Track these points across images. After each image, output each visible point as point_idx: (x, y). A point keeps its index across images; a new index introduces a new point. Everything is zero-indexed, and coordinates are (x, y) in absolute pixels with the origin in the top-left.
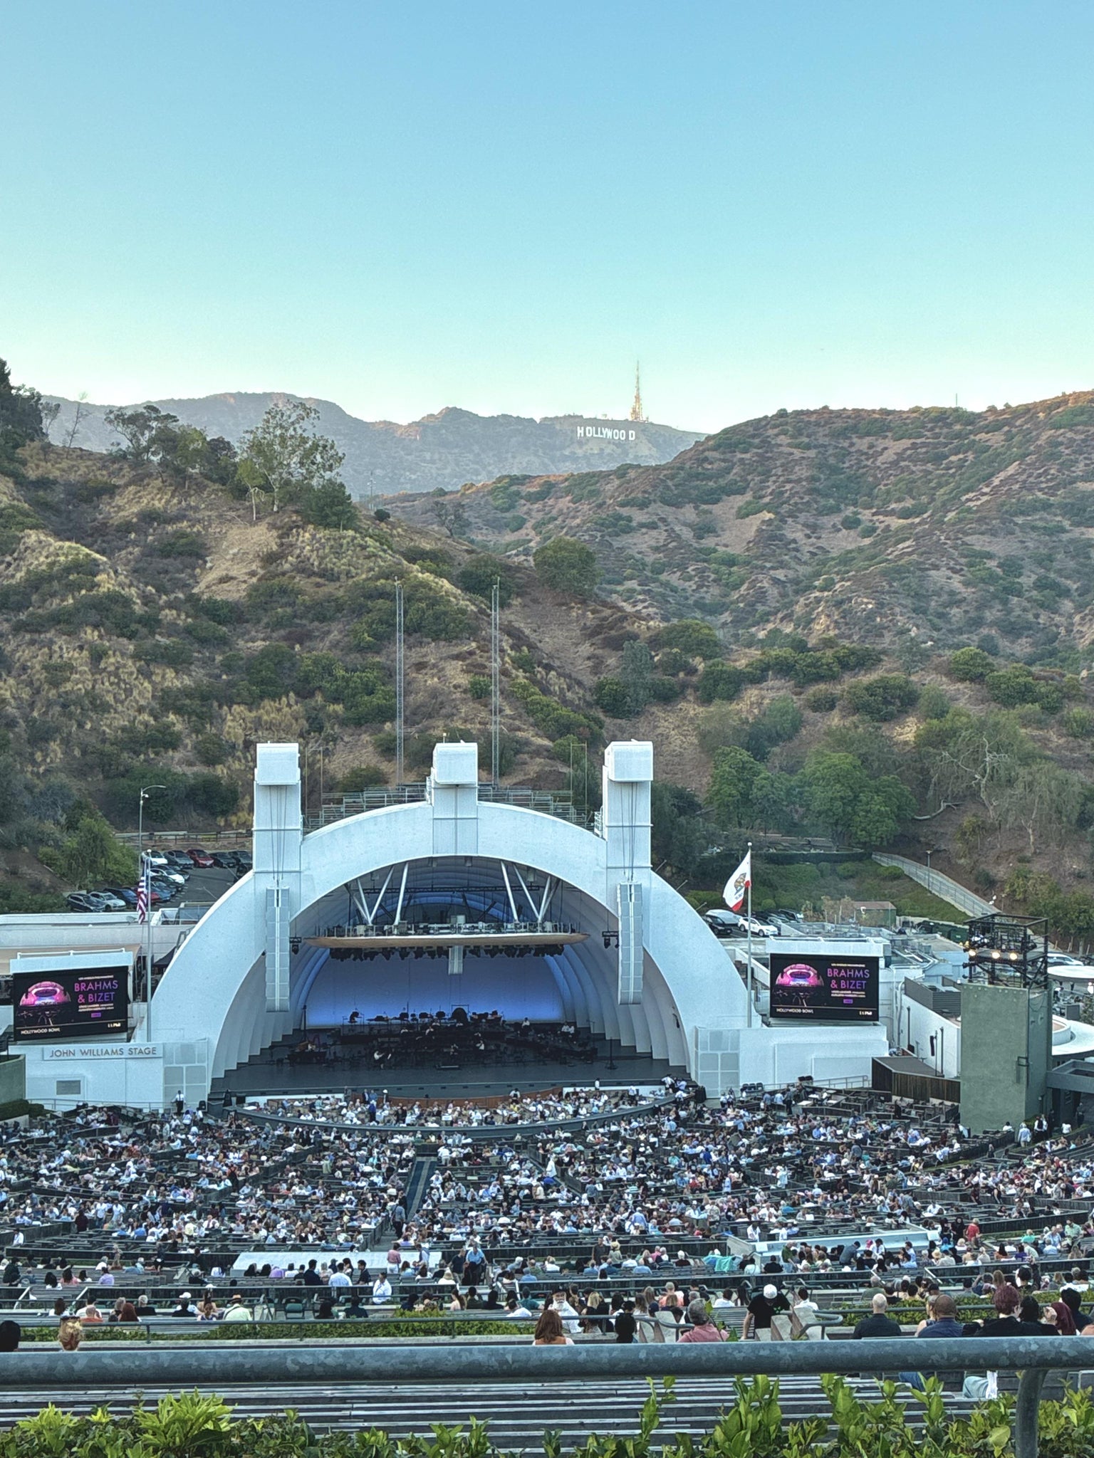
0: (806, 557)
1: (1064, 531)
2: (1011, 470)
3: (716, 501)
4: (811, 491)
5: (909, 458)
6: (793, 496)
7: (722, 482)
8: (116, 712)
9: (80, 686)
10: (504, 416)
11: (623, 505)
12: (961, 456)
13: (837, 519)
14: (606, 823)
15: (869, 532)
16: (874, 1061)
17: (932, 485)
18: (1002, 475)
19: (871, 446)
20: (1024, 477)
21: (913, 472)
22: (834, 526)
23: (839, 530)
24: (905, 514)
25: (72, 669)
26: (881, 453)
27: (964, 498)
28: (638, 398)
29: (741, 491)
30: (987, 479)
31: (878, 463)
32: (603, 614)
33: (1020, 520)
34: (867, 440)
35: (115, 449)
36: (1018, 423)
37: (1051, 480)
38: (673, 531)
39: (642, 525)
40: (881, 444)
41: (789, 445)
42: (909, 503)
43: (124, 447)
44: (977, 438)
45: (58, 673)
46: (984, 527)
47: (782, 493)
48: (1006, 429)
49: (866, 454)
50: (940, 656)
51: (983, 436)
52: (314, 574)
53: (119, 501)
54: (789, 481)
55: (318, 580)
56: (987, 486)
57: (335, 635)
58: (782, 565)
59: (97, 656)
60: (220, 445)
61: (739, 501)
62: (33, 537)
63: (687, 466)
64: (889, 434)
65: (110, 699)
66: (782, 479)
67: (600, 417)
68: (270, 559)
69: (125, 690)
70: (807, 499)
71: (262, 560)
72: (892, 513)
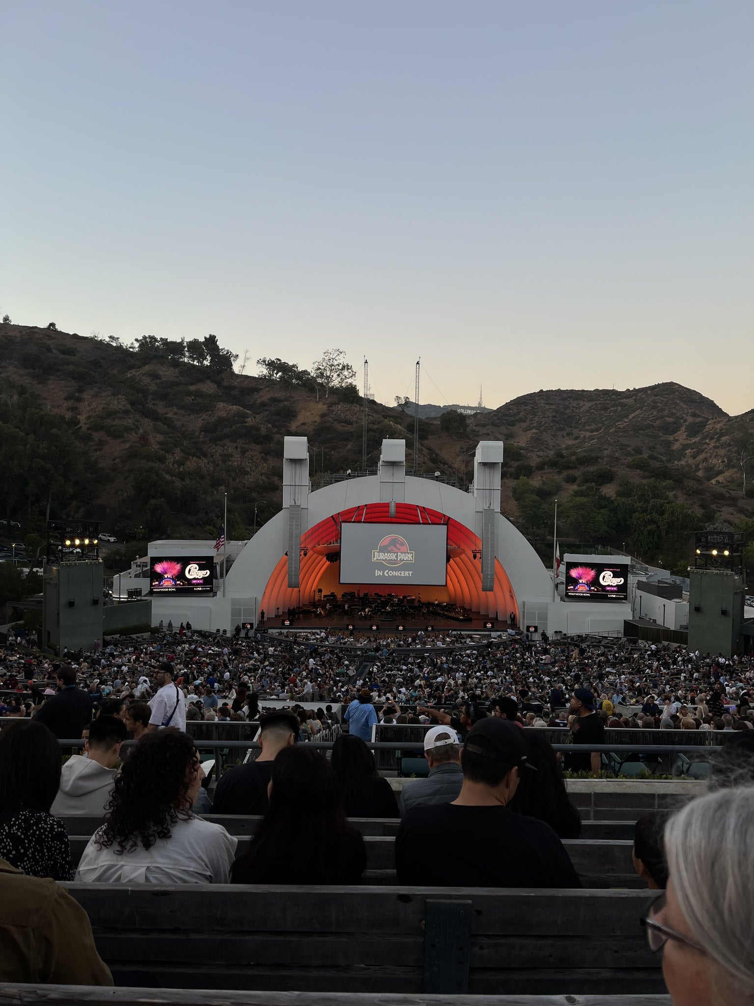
0: (551, 447)
1: (660, 437)
2: (637, 413)
3: (513, 425)
4: (553, 421)
5: (594, 409)
6: (546, 423)
7: (516, 417)
8: (251, 475)
9: (236, 463)
10: (429, 405)
11: (476, 426)
12: (616, 408)
13: (565, 433)
14: (476, 487)
15: (576, 438)
16: (624, 620)
17: (603, 419)
18: (633, 415)
19: (578, 404)
20: (643, 415)
21: (595, 414)
22: (563, 435)
23: (564, 437)
24: (592, 431)
25: (232, 456)
26: (582, 407)
27: (617, 424)
28: (481, 398)
29: (524, 421)
30: (627, 416)
31: (581, 411)
32: (469, 443)
33: (641, 432)
34: (577, 402)
35: (261, 374)
36: (639, 395)
37: (655, 416)
38: (496, 437)
39: (484, 434)
40: (582, 403)
41: (544, 404)
42: (593, 427)
43: (264, 373)
44: (622, 401)
45: (226, 457)
46: (626, 434)
47: (541, 422)
48: (634, 397)
49: (576, 407)
50: (625, 459)
51: (624, 400)
52: (342, 422)
53: (261, 393)
54: (544, 417)
55: (344, 424)
56: (627, 419)
57: (349, 447)
58: (541, 450)
59: (244, 452)
60: (305, 372)
61: (524, 425)
62: (221, 405)
63: (503, 411)
64: (585, 400)
65: (248, 469)
66: (541, 416)
67: (466, 405)
68: (323, 416)
69: (255, 466)
70: (551, 424)
71: (320, 416)
72: (587, 430)
